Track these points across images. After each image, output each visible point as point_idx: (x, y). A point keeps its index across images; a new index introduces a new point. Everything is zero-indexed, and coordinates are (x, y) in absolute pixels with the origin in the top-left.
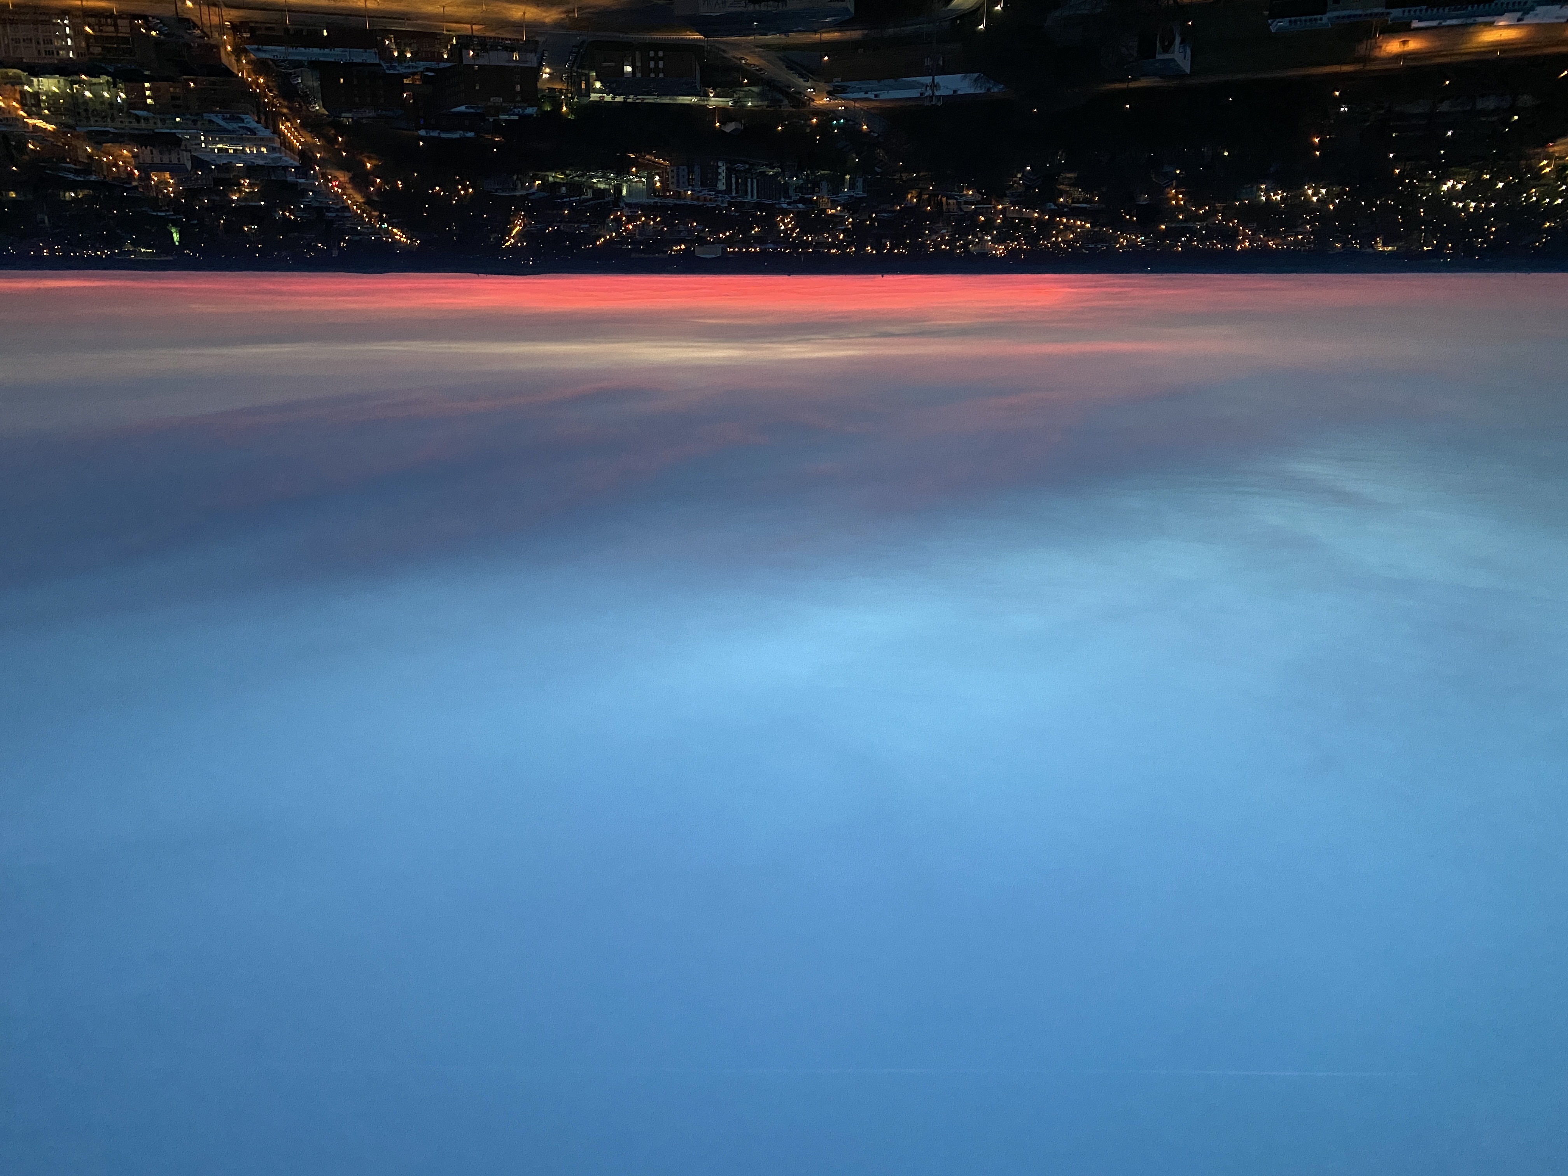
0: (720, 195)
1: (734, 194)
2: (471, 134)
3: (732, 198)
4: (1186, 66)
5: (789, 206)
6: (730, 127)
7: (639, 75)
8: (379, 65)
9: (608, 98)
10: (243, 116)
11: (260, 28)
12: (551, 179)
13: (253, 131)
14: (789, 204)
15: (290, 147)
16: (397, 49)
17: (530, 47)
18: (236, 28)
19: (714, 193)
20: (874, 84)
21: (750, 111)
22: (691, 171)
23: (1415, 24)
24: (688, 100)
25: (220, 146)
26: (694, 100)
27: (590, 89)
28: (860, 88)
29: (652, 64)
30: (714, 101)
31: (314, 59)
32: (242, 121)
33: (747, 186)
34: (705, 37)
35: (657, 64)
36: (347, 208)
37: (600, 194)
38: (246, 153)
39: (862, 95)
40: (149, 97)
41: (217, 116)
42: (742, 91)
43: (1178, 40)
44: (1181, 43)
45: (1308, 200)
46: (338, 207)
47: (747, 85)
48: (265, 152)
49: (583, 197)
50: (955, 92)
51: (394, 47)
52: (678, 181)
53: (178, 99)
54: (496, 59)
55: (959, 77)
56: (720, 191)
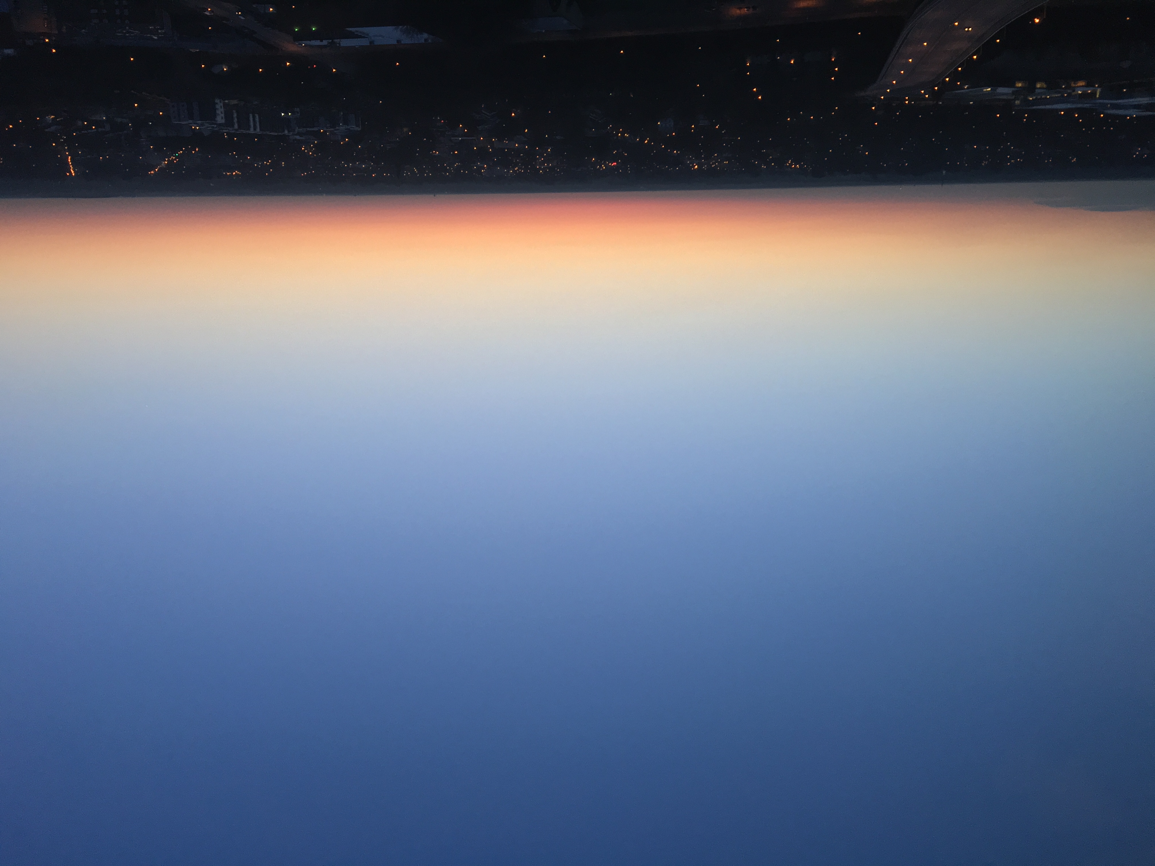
1: (236, 127)
3: (236, 130)
7: (106, 21)
19: (216, 126)
22: (189, 107)
33: (249, 122)
35: (122, 12)
50: (398, 41)
55: (390, 29)
56: (220, 125)
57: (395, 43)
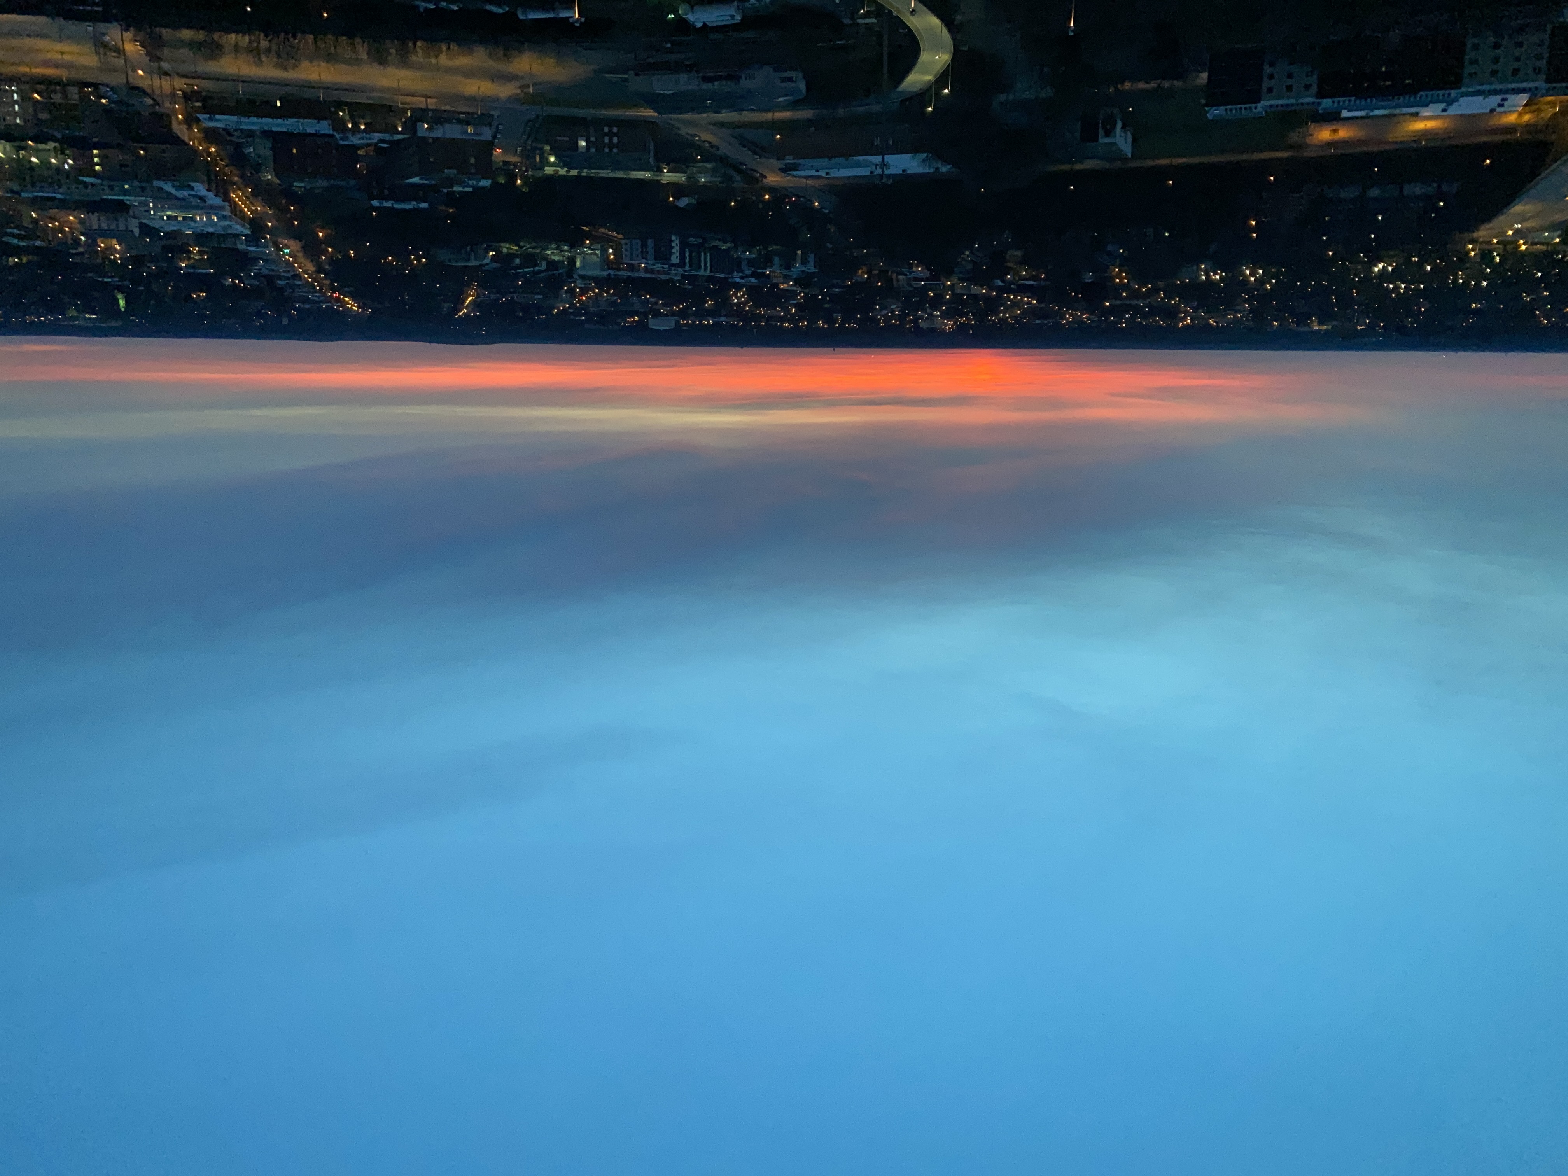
0: (673, 268)
1: (687, 268)
2: (425, 205)
3: (685, 271)
4: (1126, 148)
5: (742, 280)
6: (684, 202)
7: (593, 150)
8: (332, 136)
9: (563, 171)
10: (193, 184)
11: (211, 98)
12: (505, 250)
13: (202, 199)
14: (742, 278)
15: (242, 216)
16: (352, 120)
17: (484, 119)
18: (188, 97)
19: (667, 266)
20: (825, 162)
21: (704, 186)
22: (644, 245)
23: (1345, 114)
24: (642, 175)
25: (169, 213)
26: (648, 175)
27: (545, 162)
28: (812, 166)
29: (606, 140)
30: (667, 176)
31: (266, 129)
32: (193, 189)
33: (700, 261)
34: (659, 113)
35: (611, 140)
36: (298, 276)
37: (553, 265)
38: (196, 221)
39: (813, 173)
40: (97, 164)
41: (166, 183)
42: (695, 167)
43: (1119, 125)
44: (1122, 128)
45: (1246, 281)
46: (289, 275)
47: (701, 161)
48: (216, 220)
49: (537, 268)
50: (904, 171)
51: (347, 118)
52: (632, 254)
53: (127, 166)
54: (452, 131)
55: (908, 157)
56: (673, 265)
57: (901, 172)
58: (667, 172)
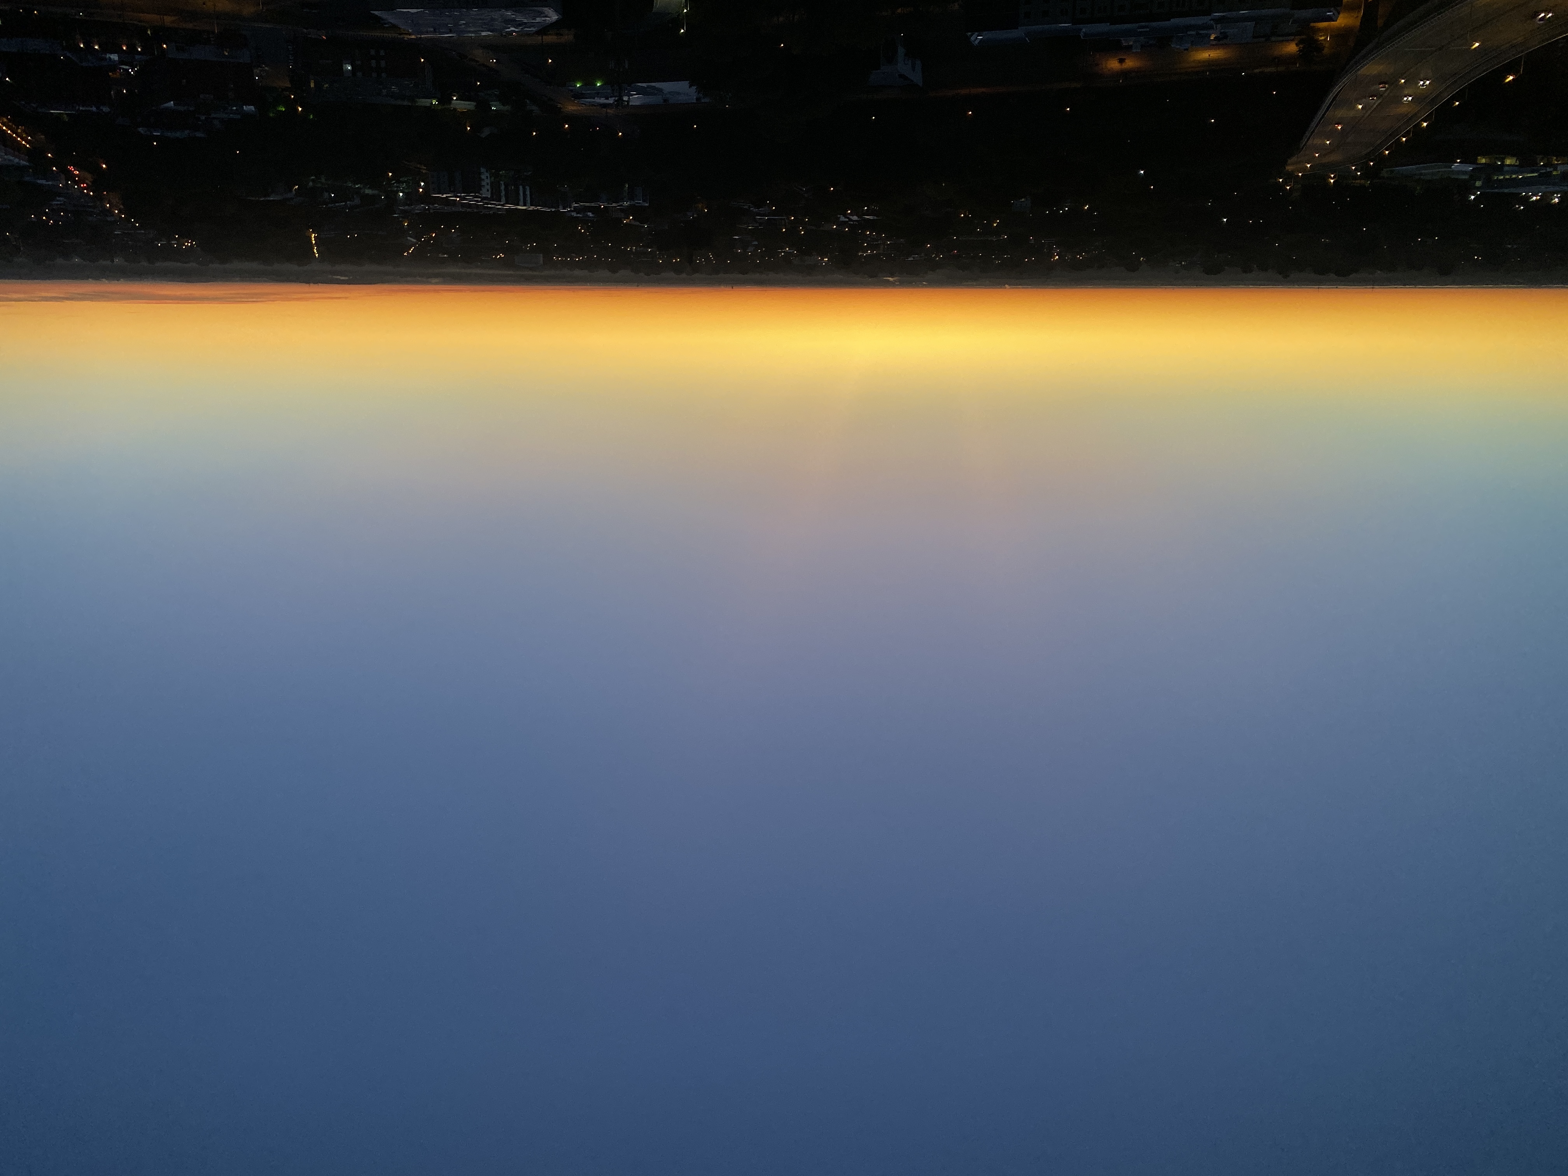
1: (503, 201)
2: (200, 134)
3: (503, 205)
4: (917, 77)
5: (578, 215)
6: (486, 132)
7: (359, 74)
12: (310, 184)
14: (576, 212)
23: (1127, 42)
24: (428, 102)
26: (435, 102)
29: (374, 63)
30: (457, 104)
35: (378, 64)
39: (603, 101)
43: (901, 51)
44: (906, 56)
49: (350, 203)
52: (439, 188)
54: (205, 54)
57: (694, 101)
58: (455, 100)
